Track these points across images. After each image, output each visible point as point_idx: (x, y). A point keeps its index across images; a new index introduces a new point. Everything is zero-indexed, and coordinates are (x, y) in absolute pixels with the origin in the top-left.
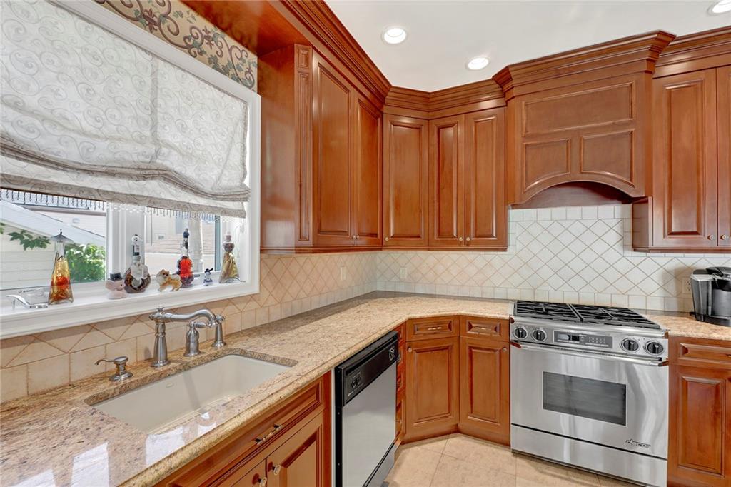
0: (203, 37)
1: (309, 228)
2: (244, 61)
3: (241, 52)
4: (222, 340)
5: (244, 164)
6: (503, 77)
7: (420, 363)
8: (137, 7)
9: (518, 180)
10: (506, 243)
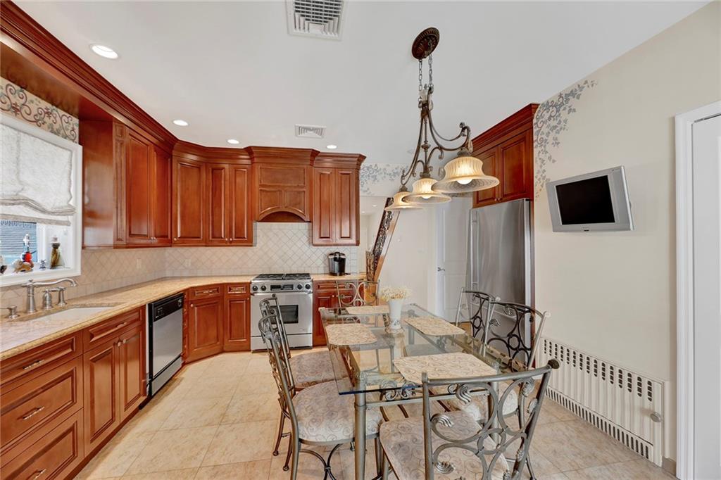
0: (46, 113)
1: (123, 233)
2: (70, 124)
3: (68, 118)
4: (63, 300)
5: (70, 191)
6: (249, 150)
7: (198, 313)
8: (8, 103)
9: (257, 208)
10: (252, 242)
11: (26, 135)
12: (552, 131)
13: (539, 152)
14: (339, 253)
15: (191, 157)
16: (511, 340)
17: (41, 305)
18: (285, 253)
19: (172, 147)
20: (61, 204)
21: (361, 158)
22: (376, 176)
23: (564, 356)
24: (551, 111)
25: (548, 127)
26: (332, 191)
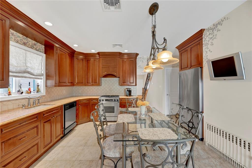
0: (34, 44)
1: (57, 82)
2: (42, 48)
3: (41, 46)
4: (39, 103)
5: (42, 69)
6: (99, 53)
7: (82, 108)
8: (23, 42)
9: (101, 73)
10: (99, 85)
11: (28, 52)
12: (210, 40)
13: (205, 48)
14: (129, 88)
15: (81, 57)
16: (189, 124)
17: (32, 104)
18: (111, 88)
19: (74, 54)
20: (39, 73)
21: (137, 55)
22: (143, 61)
23: (213, 130)
24: (210, 32)
25: (209, 38)
26: (127, 67)
